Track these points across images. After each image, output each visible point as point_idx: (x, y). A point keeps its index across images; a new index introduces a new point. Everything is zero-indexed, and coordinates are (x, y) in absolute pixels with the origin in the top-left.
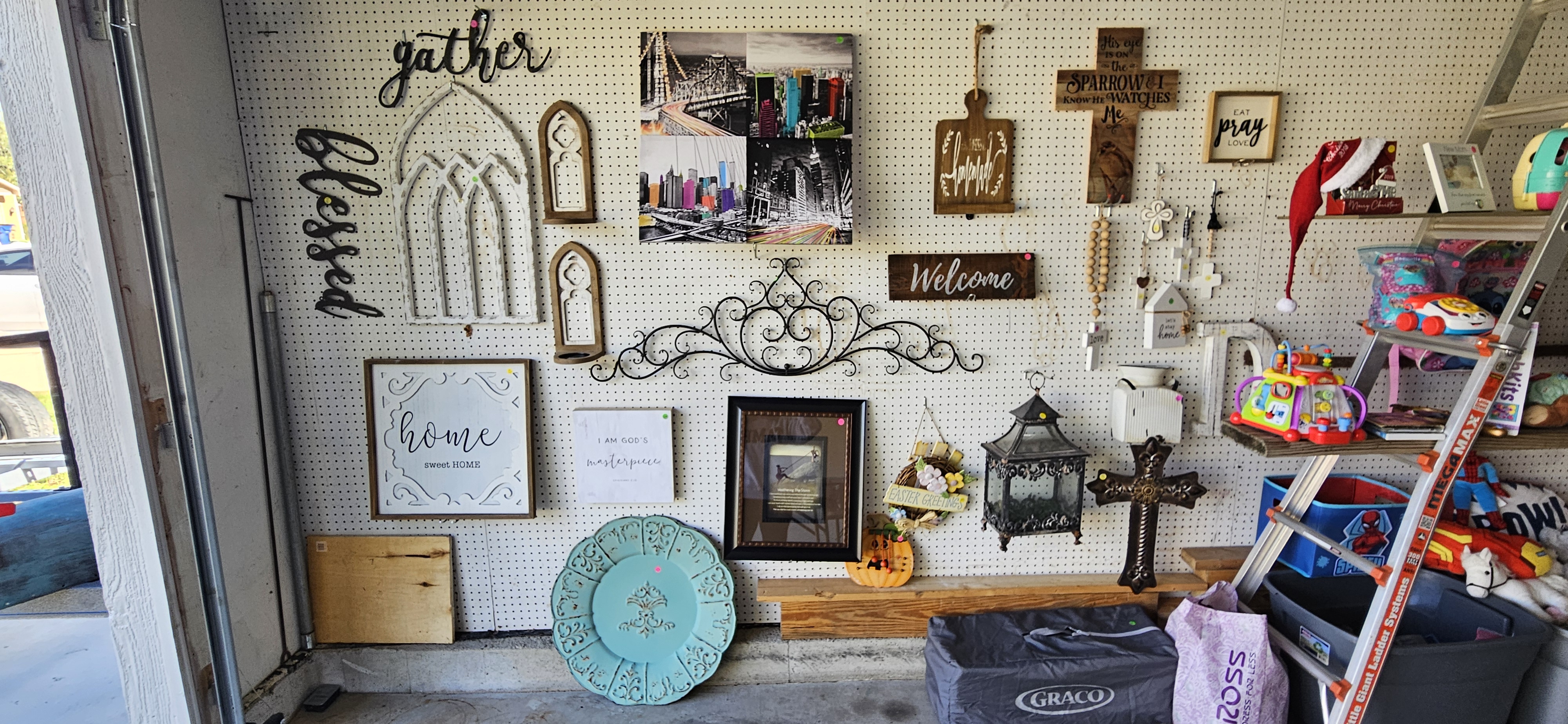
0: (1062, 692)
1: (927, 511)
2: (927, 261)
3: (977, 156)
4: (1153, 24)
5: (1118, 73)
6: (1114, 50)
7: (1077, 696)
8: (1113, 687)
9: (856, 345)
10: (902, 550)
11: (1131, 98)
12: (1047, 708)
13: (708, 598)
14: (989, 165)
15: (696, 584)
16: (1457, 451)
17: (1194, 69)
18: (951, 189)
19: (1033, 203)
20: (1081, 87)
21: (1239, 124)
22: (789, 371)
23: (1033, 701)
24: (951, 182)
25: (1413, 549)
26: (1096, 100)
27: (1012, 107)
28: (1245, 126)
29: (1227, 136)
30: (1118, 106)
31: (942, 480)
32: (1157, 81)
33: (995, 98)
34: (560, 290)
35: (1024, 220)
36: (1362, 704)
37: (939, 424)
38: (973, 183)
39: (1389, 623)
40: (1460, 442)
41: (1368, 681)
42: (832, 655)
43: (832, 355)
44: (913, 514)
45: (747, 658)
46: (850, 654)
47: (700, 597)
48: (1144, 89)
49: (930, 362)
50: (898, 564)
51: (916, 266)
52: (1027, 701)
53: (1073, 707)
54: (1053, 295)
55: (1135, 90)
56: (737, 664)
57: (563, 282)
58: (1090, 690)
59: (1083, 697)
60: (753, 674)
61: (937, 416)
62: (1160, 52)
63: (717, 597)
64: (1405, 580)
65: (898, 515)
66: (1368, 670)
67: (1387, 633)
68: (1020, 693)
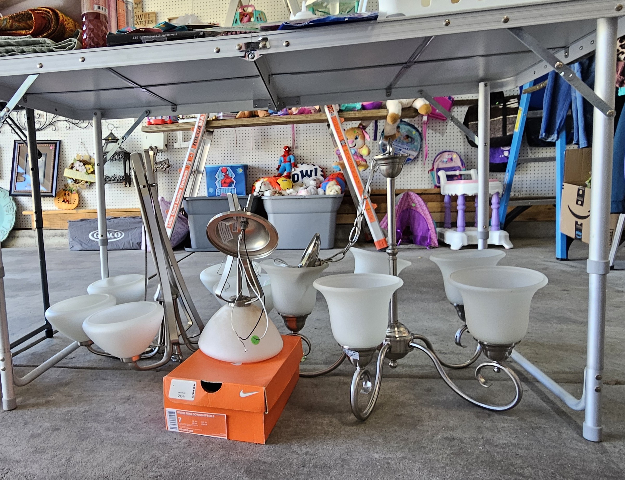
1: (81, 181)
7: (111, 234)
8: (123, 231)
9: (55, 120)
10: (75, 197)
11: (139, 23)
13: (7, 213)
15: (5, 209)
16: (200, 124)
23: (95, 236)
25: (188, 160)
31: (83, 167)
32: (148, 16)
36: (174, 216)
37: (87, 149)
39: (181, 187)
40: (201, 121)
41: (175, 208)
42: (50, 236)
43: (48, 123)
44: (76, 181)
45: (21, 237)
46: (56, 236)
47: (6, 213)
48: (143, 20)
49: (80, 125)
50: (72, 201)
52: (93, 235)
53: (109, 239)
55: (140, 20)
56: (17, 239)
58: (115, 232)
59: (113, 235)
60: (24, 243)
61: (86, 146)
62: (150, 6)
63: (10, 212)
64: (187, 171)
65: (70, 181)
66: (175, 204)
67: (181, 190)
68: (90, 232)
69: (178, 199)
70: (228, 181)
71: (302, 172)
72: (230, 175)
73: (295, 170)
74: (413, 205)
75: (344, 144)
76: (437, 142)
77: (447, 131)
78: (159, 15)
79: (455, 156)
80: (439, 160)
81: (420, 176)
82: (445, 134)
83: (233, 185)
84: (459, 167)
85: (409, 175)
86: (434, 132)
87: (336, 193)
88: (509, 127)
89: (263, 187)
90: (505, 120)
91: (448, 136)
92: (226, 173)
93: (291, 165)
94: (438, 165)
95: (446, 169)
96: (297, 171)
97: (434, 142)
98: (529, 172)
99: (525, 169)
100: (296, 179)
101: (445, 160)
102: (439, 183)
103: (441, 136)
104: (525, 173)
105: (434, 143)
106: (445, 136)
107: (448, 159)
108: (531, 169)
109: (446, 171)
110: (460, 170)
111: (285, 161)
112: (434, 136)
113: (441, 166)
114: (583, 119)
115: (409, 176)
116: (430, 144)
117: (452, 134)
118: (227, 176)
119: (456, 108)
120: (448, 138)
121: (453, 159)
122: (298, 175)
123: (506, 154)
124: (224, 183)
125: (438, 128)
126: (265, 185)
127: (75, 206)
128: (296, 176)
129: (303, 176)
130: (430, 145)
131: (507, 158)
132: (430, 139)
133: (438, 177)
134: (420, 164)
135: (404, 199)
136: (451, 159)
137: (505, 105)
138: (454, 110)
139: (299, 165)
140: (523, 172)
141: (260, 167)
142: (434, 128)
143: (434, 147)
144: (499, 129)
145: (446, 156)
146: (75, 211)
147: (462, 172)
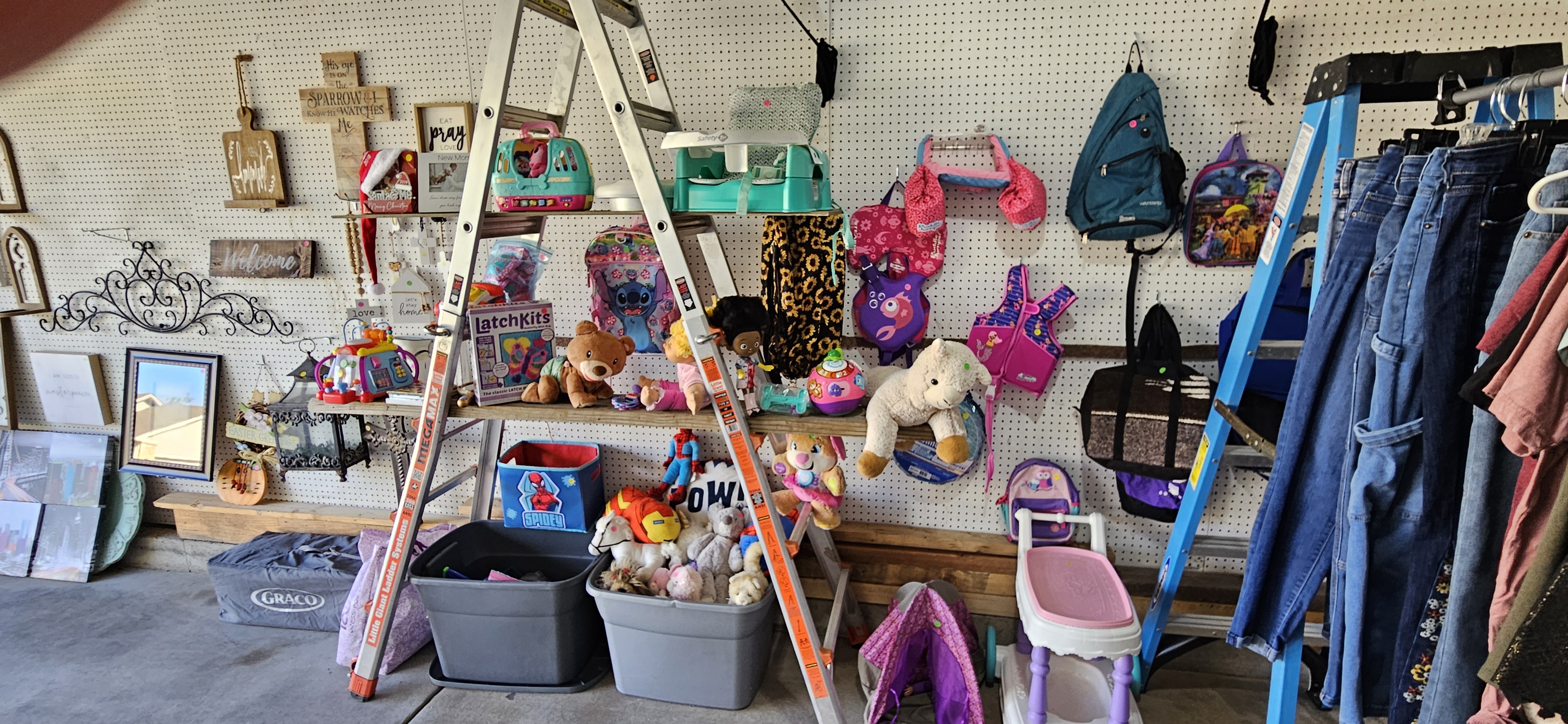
0: (285, 593)
1: (266, 448)
2: (234, 244)
3: (253, 161)
4: (367, 47)
5: (342, 91)
6: (336, 71)
7: (297, 598)
9: (203, 311)
10: (257, 478)
11: (355, 111)
12: (274, 605)
14: (263, 168)
17: (405, 84)
18: (241, 189)
19: (308, 199)
20: (317, 104)
21: (445, 131)
22: (162, 328)
23: (264, 599)
24: (240, 181)
25: (408, 496)
26: (330, 113)
27: (278, 121)
28: (451, 132)
29: (438, 141)
30: (347, 118)
31: (263, 422)
32: (372, 96)
33: (265, 114)
34: (12, 263)
35: (304, 213)
36: (381, 620)
37: (277, 378)
38: (255, 182)
39: (396, 555)
41: (384, 601)
43: (189, 319)
44: (255, 448)
45: (159, 549)
48: (363, 104)
49: (255, 327)
50: (252, 487)
51: (228, 250)
52: (259, 597)
53: (295, 606)
54: (338, 275)
57: (14, 257)
58: (307, 595)
59: (301, 600)
60: (165, 562)
61: (274, 371)
62: (377, 70)
63: (131, 500)
64: (405, 522)
65: (241, 447)
66: (381, 592)
67: (394, 563)
68: (252, 591)
69: (389, 584)
70: (545, 499)
71: (711, 485)
72: (549, 489)
73: (697, 478)
74: (937, 624)
75: (759, 502)
76: (1022, 433)
77: (1045, 411)
78: (399, 93)
79: (1058, 476)
80: (1021, 482)
81: (979, 504)
82: (1042, 419)
83: (558, 509)
84: (1066, 501)
85: (956, 500)
86: (1015, 412)
87: (749, 600)
88: (1182, 448)
89: (607, 535)
90: (1173, 426)
91: (1048, 423)
92: (539, 483)
93: (690, 464)
94: (1019, 492)
95: (1035, 506)
96: (700, 482)
97: (1014, 433)
98: (1227, 519)
99: (1218, 512)
100: (696, 505)
101: (1035, 482)
102: (1017, 534)
103: (1031, 422)
104: (1217, 520)
105: (1014, 437)
106: (1039, 422)
107: (1042, 481)
108: (1231, 513)
109: (1034, 510)
110: (1067, 513)
111: (681, 455)
112: (1015, 421)
113: (1024, 495)
114: (1358, 661)
115: (955, 502)
116: (1006, 437)
117: (1056, 419)
118: (542, 490)
119: (1068, 362)
120: (1047, 426)
121: (1054, 481)
122: (701, 491)
123: (1174, 491)
124: (536, 504)
125: (1024, 403)
126: (614, 529)
127: (257, 498)
128: (697, 495)
129: (712, 500)
130: (1005, 440)
131: (1177, 501)
132: (1007, 425)
133: (1016, 522)
134: (980, 479)
135: (916, 609)
136: (1049, 482)
137: (1177, 387)
138: (1064, 366)
139: (710, 465)
140: (1212, 519)
141: (635, 451)
142: (1016, 402)
143: (1013, 444)
144: (1157, 447)
145: (1037, 474)
146: (253, 513)
147: (1070, 519)
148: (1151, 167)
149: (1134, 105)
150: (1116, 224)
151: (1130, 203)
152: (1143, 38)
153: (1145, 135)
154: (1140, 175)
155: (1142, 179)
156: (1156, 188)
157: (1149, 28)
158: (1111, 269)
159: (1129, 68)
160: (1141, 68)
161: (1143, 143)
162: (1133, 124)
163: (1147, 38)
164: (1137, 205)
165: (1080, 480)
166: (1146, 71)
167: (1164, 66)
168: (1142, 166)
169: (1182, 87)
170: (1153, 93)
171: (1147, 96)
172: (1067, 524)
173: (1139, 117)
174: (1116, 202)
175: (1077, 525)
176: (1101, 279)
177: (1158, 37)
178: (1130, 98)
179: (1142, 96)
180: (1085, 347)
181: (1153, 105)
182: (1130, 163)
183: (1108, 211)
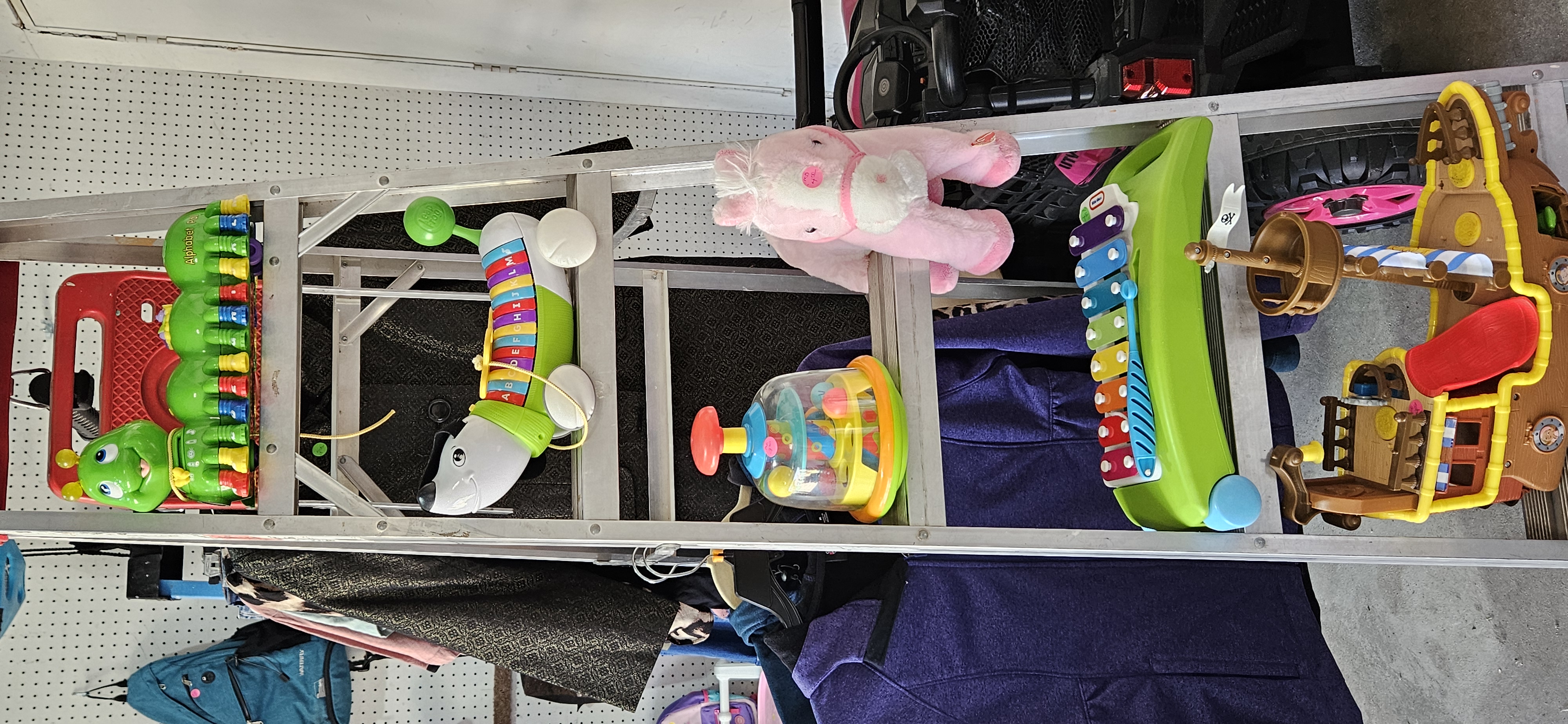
147: (725, 706)
148: (252, 665)
149: (171, 692)
150: (328, 700)
151: (302, 688)
152: (81, 683)
153: (210, 678)
154: (264, 678)
155: (269, 674)
156: (282, 658)
157: (69, 676)
158: (392, 681)
159: (122, 698)
160: (123, 684)
161: (222, 679)
162: (196, 693)
163: (81, 677)
164: (304, 680)
165: (678, 686)
166: (126, 675)
167: (121, 651)
168: (252, 678)
169: (152, 626)
170: (156, 669)
171: (160, 677)
172: (732, 707)
173: (187, 687)
174: (299, 704)
175: (732, 693)
176: (404, 694)
177: (81, 665)
178: (161, 697)
179: (159, 682)
180: (496, 704)
181: (172, 669)
182: (246, 694)
183: (310, 711)
